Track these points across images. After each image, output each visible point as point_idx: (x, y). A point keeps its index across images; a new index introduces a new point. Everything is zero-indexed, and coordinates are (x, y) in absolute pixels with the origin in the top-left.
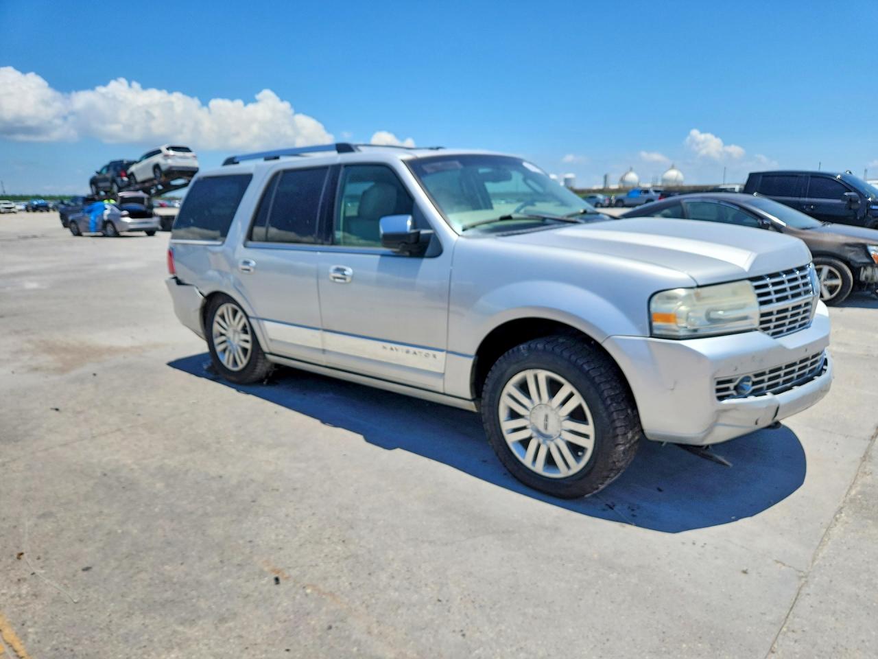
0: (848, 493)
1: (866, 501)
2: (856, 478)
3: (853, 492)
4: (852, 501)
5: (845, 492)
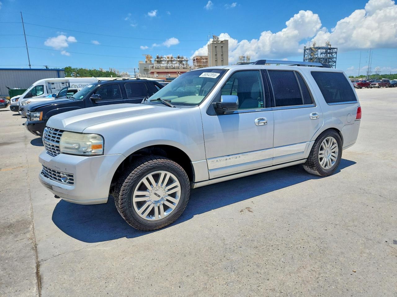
0: (33, 226)
1: (25, 226)
2: (34, 233)
3: (31, 226)
4: (30, 223)
5: (35, 225)
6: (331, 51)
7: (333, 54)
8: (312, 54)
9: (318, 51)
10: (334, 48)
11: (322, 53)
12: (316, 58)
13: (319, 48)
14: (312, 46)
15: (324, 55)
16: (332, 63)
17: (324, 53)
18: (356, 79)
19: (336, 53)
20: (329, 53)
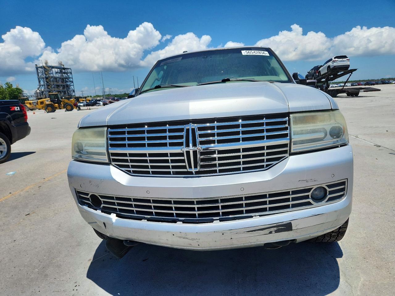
6: (66, 71)
7: (69, 74)
8: (46, 73)
9: (52, 70)
10: (68, 69)
11: (57, 73)
12: (52, 77)
13: (53, 67)
14: (44, 65)
15: (59, 74)
16: (70, 83)
17: (59, 73)
18: (95, 98)
19: (71, 73)
20: (64, 73)
